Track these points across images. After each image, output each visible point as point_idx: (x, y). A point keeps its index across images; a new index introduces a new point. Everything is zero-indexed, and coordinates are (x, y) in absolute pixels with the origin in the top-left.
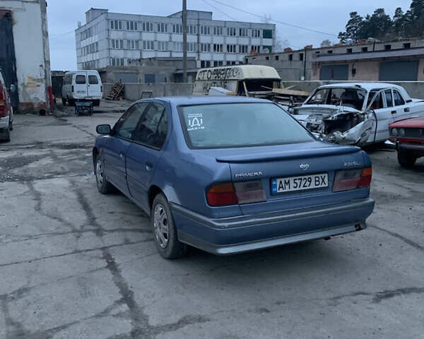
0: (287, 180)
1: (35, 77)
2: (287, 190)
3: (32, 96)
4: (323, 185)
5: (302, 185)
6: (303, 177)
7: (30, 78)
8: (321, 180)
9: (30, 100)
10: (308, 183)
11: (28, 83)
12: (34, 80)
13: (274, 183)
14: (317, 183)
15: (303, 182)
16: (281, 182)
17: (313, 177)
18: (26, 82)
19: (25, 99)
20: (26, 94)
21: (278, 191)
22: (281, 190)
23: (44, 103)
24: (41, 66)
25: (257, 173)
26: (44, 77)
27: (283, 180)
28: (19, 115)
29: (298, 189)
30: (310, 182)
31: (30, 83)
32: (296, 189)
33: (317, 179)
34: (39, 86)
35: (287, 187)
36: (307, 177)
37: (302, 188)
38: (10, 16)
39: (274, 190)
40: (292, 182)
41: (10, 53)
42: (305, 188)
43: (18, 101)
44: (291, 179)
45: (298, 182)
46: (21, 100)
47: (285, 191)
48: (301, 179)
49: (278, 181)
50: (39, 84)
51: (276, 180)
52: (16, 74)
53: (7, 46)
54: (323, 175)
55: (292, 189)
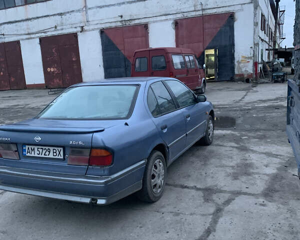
0: (33, 147)
1: (247, 56)
2: (33, 155)
3: (243, 70)
4: (59, 157)
5: (43, 153)
6: (44, 148)
7: (243, 57)
8: (58, 153)
9: (242, 72)
10: (47, 153)
11: (242, 61)
12: (246, 58)
13: (24, 148)
14: (55, 154)
15: (44, 151)
16: (28, 148)
17: (51, 149)
18: (240, 60)
19: (238, 72)
20: (240, 68)
21: (27, 155)
22: (29, 155)
23: (252, 74)
24: (251, 48)
25: (6, 139)
26: (252, 55)
27: (30, 147)
28: (233, 83)
29: (40, 156)
30: (49, 152)
31: (243, 60)
32: (38, 156)
33: (55, 151)
34: (248, 62)
35: (33, 153)
36: (47, 148)
37: (43, 156)
38: (233, 16)
39: (24, 153)
40: (36, 150)
41: (231, 42)
42: (46, 156)
43: (234, 73)
44: (36, 148)
45: (41, 150)
46: (236, 72)
47: (31, 155)
48: (42, 149)
49: (27, 147)
50: (249, 60)
51: (25, 146)
52: (234, 55)
53: (230, 37)
54: (59, 149)
55: (36, 155)
